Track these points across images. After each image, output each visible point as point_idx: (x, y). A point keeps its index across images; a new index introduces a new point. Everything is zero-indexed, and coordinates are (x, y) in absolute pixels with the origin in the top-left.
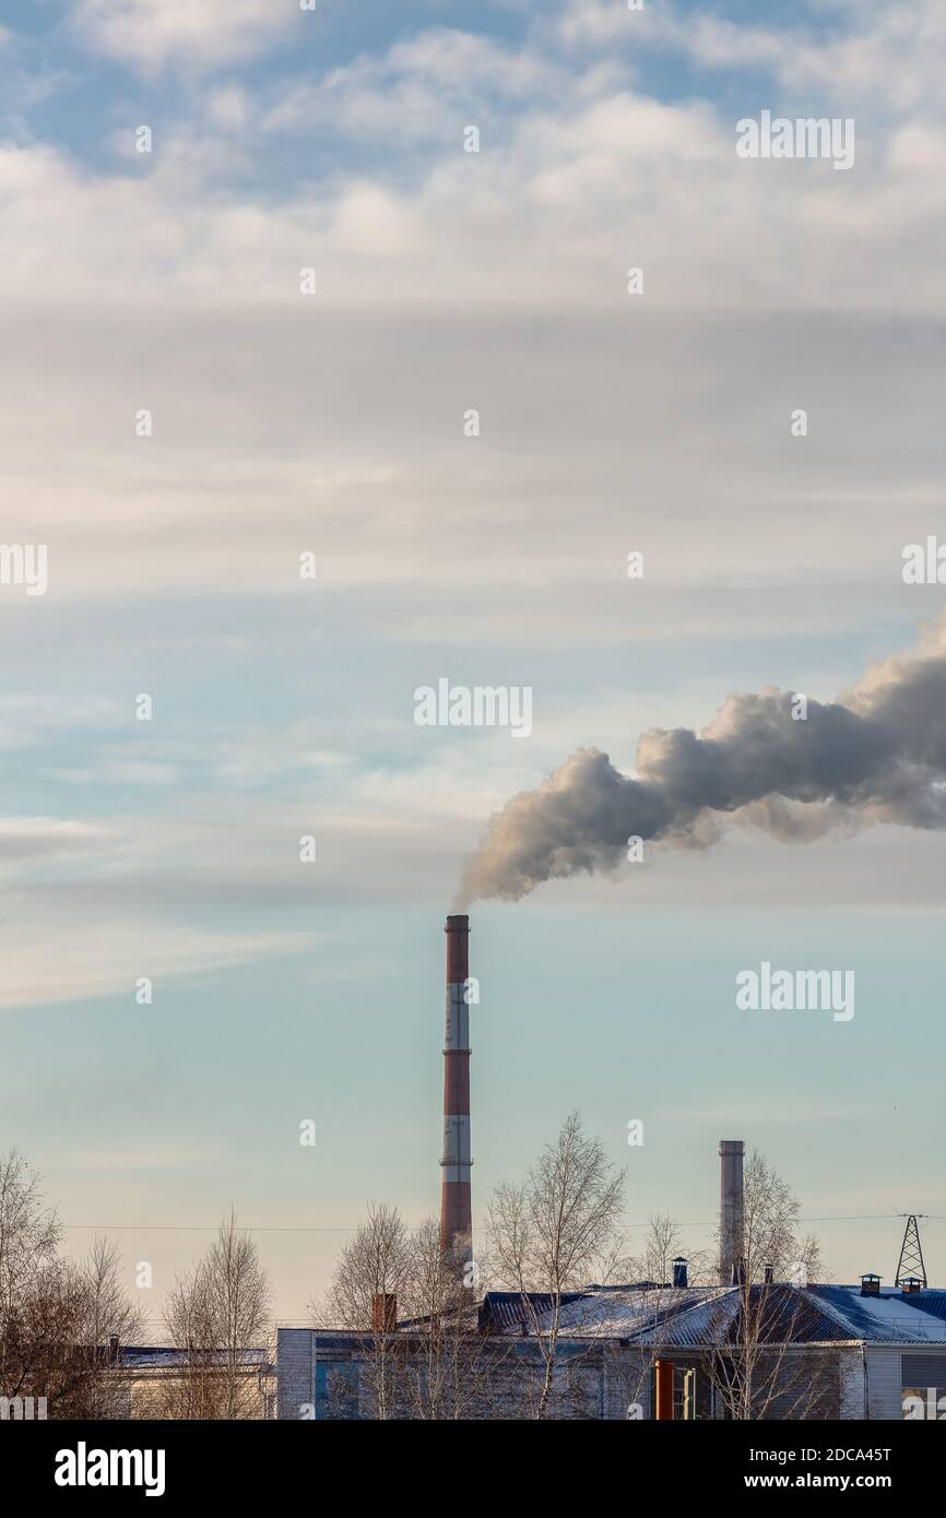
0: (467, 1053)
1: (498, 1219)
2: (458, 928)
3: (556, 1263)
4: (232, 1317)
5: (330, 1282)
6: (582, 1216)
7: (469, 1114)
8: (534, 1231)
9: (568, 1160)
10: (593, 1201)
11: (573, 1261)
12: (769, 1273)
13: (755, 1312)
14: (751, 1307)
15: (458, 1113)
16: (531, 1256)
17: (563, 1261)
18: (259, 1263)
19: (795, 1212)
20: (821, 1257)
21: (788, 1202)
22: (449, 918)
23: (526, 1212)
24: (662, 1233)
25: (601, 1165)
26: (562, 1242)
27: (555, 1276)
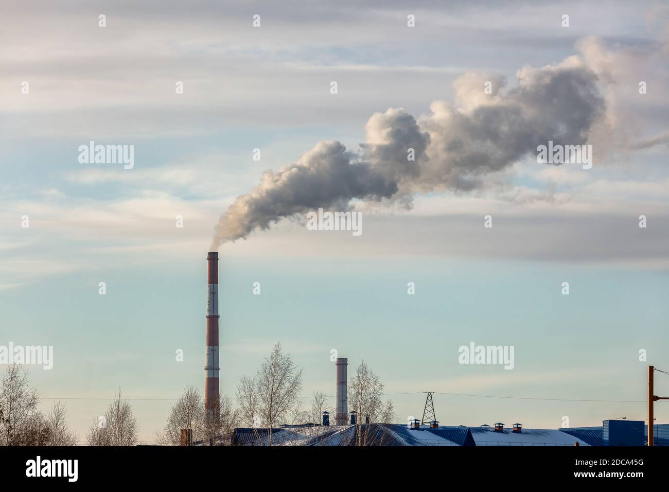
0: (218, 317)
1: (243, 393)
2: (213, 258)
3: (270, 414)
4: (120, 439)
5: (166, 423)
6: (282, 392)
7: (218, 345)
8: (259, 398)
9: (275, 365)
10: (287, 385)
11: (278, 413)
12: (368, 419)
13: (363, 437)
14: (361, 435)
15: (213, 345)
16: (258, 410)
17: (273, 413)
18: (133, 414)
19: (382, 389)
20: (394, 410)
21: (378, 385)
22: (209, 253)
23: (256, 390)
24: (319, 399)
25: (291, 367)
26: (273, 404)
27: (269, 420)
